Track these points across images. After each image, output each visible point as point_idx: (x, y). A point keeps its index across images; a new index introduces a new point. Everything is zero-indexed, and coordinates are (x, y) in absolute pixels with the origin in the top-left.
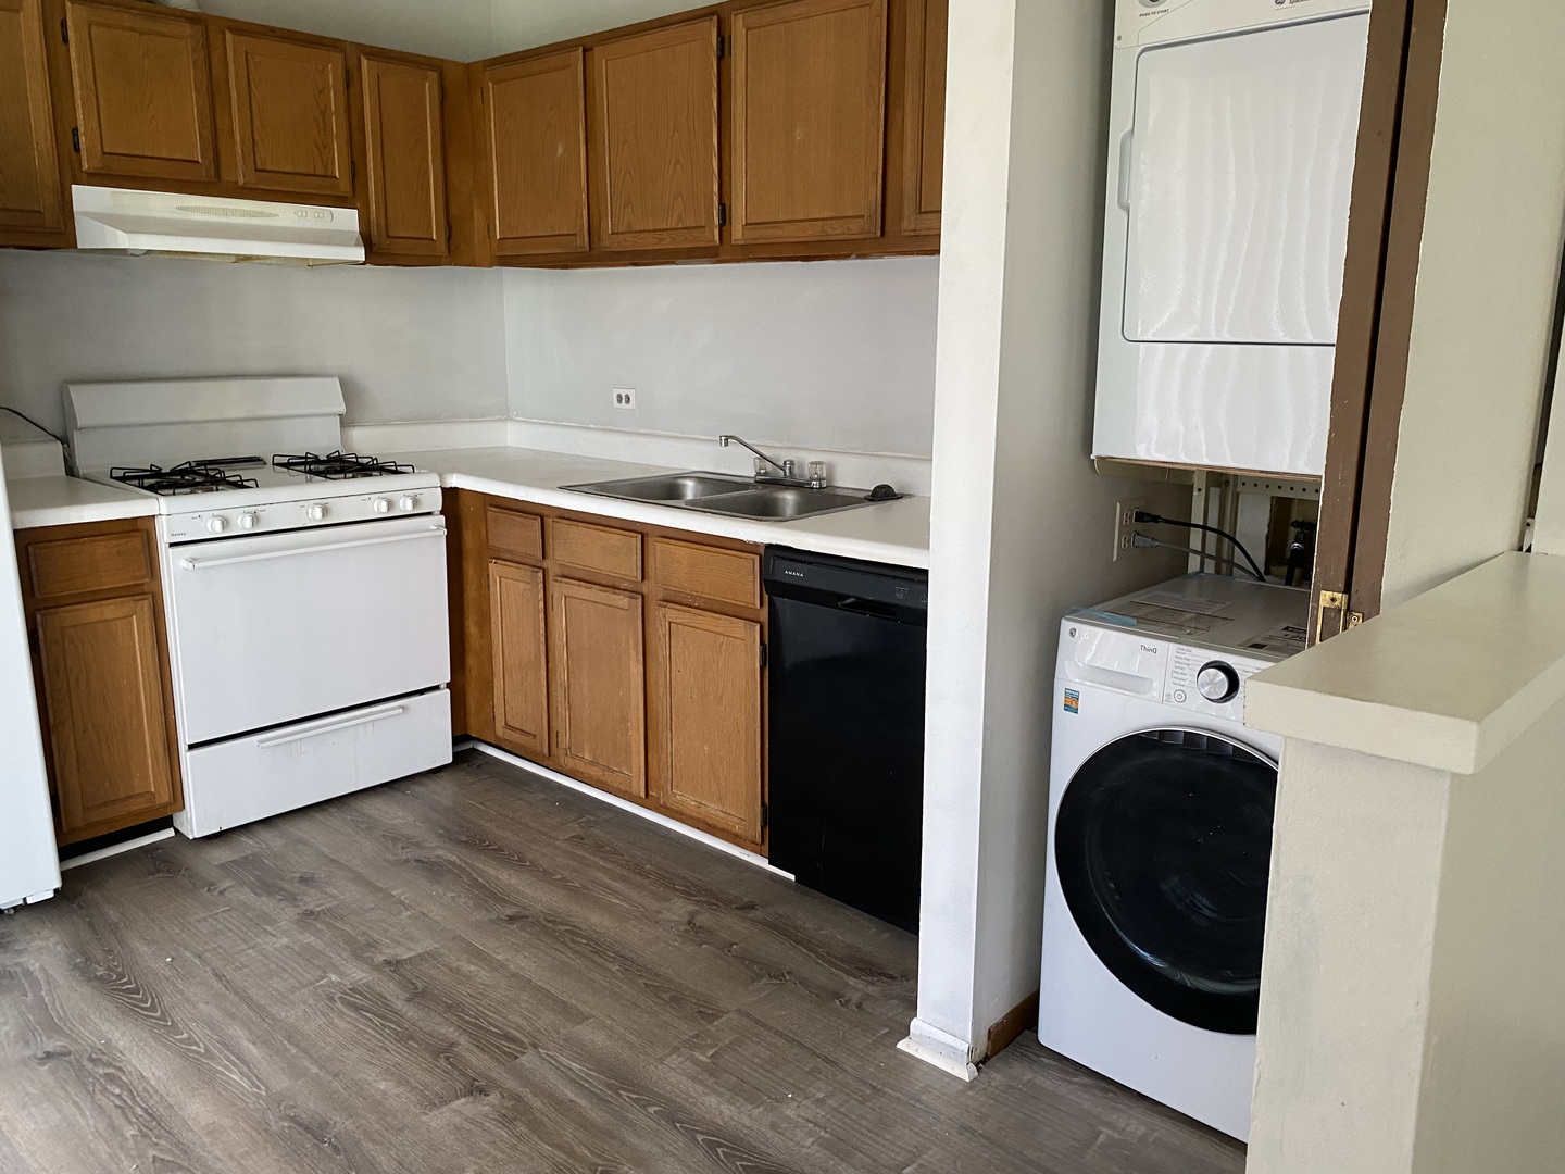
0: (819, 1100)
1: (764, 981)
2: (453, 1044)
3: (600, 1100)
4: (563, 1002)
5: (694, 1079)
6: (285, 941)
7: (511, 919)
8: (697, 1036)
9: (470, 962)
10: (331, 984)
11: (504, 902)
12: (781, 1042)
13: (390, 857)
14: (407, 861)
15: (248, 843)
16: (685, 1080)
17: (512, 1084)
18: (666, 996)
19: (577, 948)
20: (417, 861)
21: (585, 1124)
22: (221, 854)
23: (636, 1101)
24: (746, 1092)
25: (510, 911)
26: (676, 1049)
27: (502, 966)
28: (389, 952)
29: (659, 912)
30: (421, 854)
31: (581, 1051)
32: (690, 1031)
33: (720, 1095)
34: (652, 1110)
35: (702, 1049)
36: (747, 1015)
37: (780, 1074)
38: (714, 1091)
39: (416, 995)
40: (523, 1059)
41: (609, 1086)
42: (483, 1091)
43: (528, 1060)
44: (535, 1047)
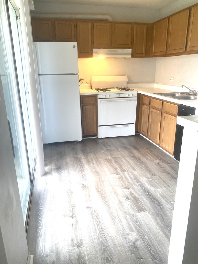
0: (164, 190)
1: (165, 173)
2: (117, 168)
3: (132, 180)
4: (134, 168)
5: (146, 182)
6: (103, 152)
7: (132, 156)
8: (150, 177)
9: (124, 160)
10: (106, 158)
11: (132, 154)
12: (162, 181)
13: (120, 145)
14: (122, 146)
15: (105, 140)
16: (145, 182)
17: (122, 175)
18: (148, 171)
19: (139, 162)
20: (124, 146)
21: (129, 182)
22: (101, 141)
23: (137, 182)
24: (153, 185)
25: (132, 155)
26: (146, 178)
27: (128, 161)
28: (115, 156)
29: (154, 161)
30: (125, 146)
31: (133, 174)
32: (149, 176)
33: (149, 185)
34: (138, 183)
35: (150, 179)
36: (159, 177)
37: (160, 185)
38: (149, 184)
39: (116, 162)
40: (125, 172)
41: (134, 179)
42: (118, 174)
43: (125, 173)
44: (127, 171)
